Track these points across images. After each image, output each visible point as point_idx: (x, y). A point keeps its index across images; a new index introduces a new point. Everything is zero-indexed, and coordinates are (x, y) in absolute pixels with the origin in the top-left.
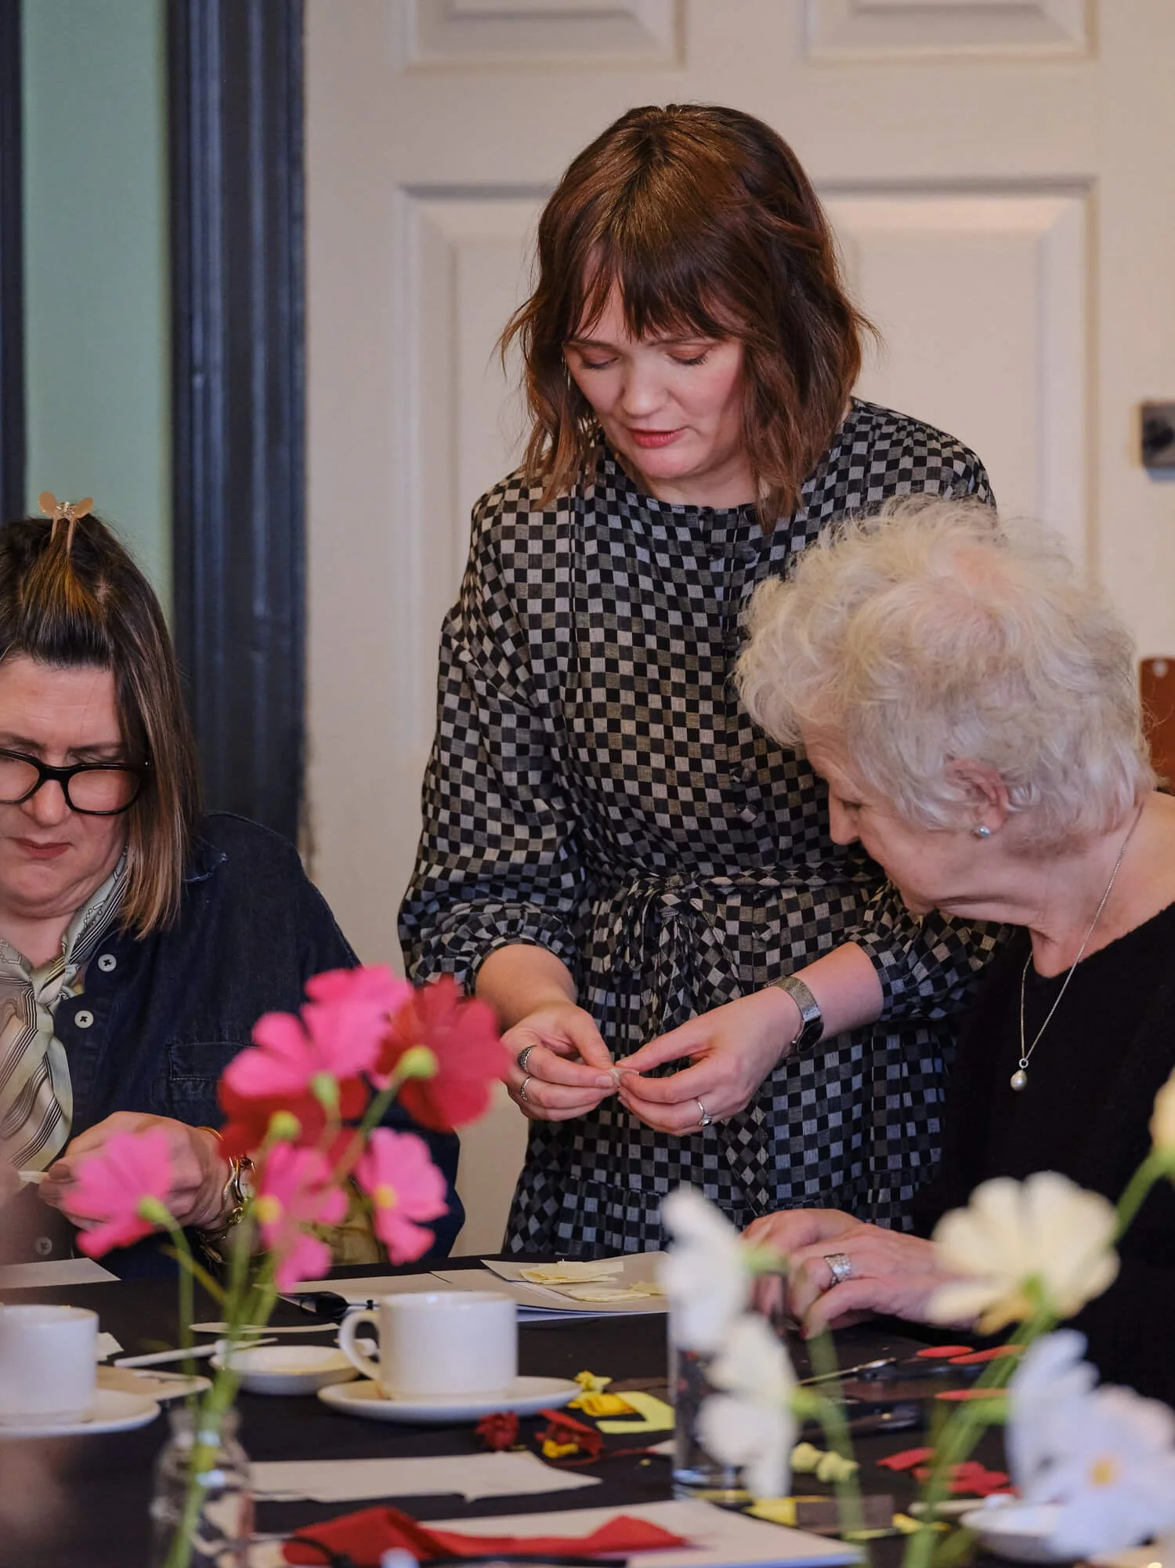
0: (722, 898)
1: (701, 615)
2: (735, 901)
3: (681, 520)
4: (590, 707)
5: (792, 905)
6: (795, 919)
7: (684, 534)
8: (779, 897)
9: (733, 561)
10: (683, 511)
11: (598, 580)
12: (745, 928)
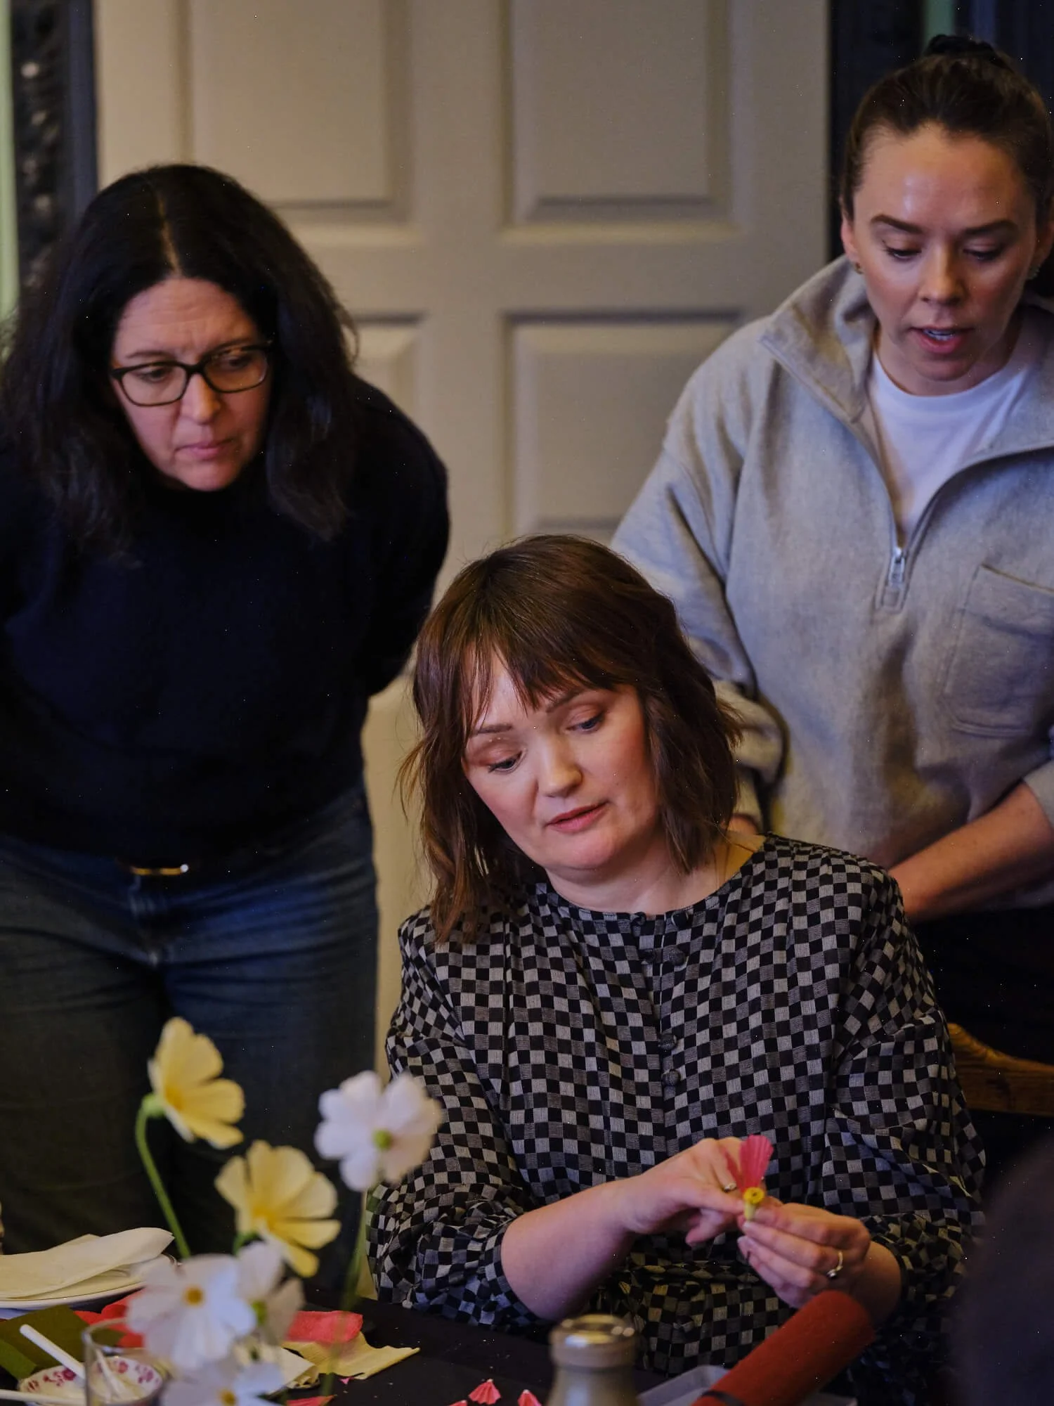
0: (650, 1286)
1: (636, 1015)
2: (661, 1290)
3: (612, 927)
4: (531, 1099)
5: (719, 1300)
6: (720, 1313)
7: (616, 940)
8: (708, 1291)
9: (661, 965)
10: (615, 918)
11: (536, 978)
12: (668, 1317)
